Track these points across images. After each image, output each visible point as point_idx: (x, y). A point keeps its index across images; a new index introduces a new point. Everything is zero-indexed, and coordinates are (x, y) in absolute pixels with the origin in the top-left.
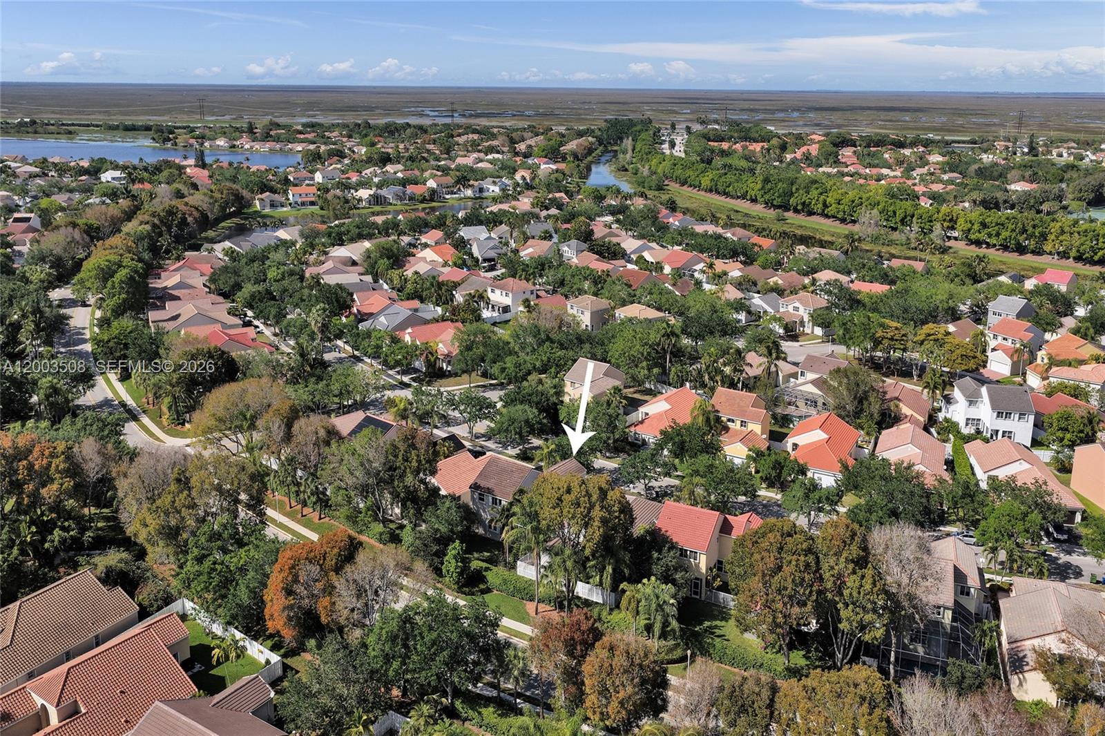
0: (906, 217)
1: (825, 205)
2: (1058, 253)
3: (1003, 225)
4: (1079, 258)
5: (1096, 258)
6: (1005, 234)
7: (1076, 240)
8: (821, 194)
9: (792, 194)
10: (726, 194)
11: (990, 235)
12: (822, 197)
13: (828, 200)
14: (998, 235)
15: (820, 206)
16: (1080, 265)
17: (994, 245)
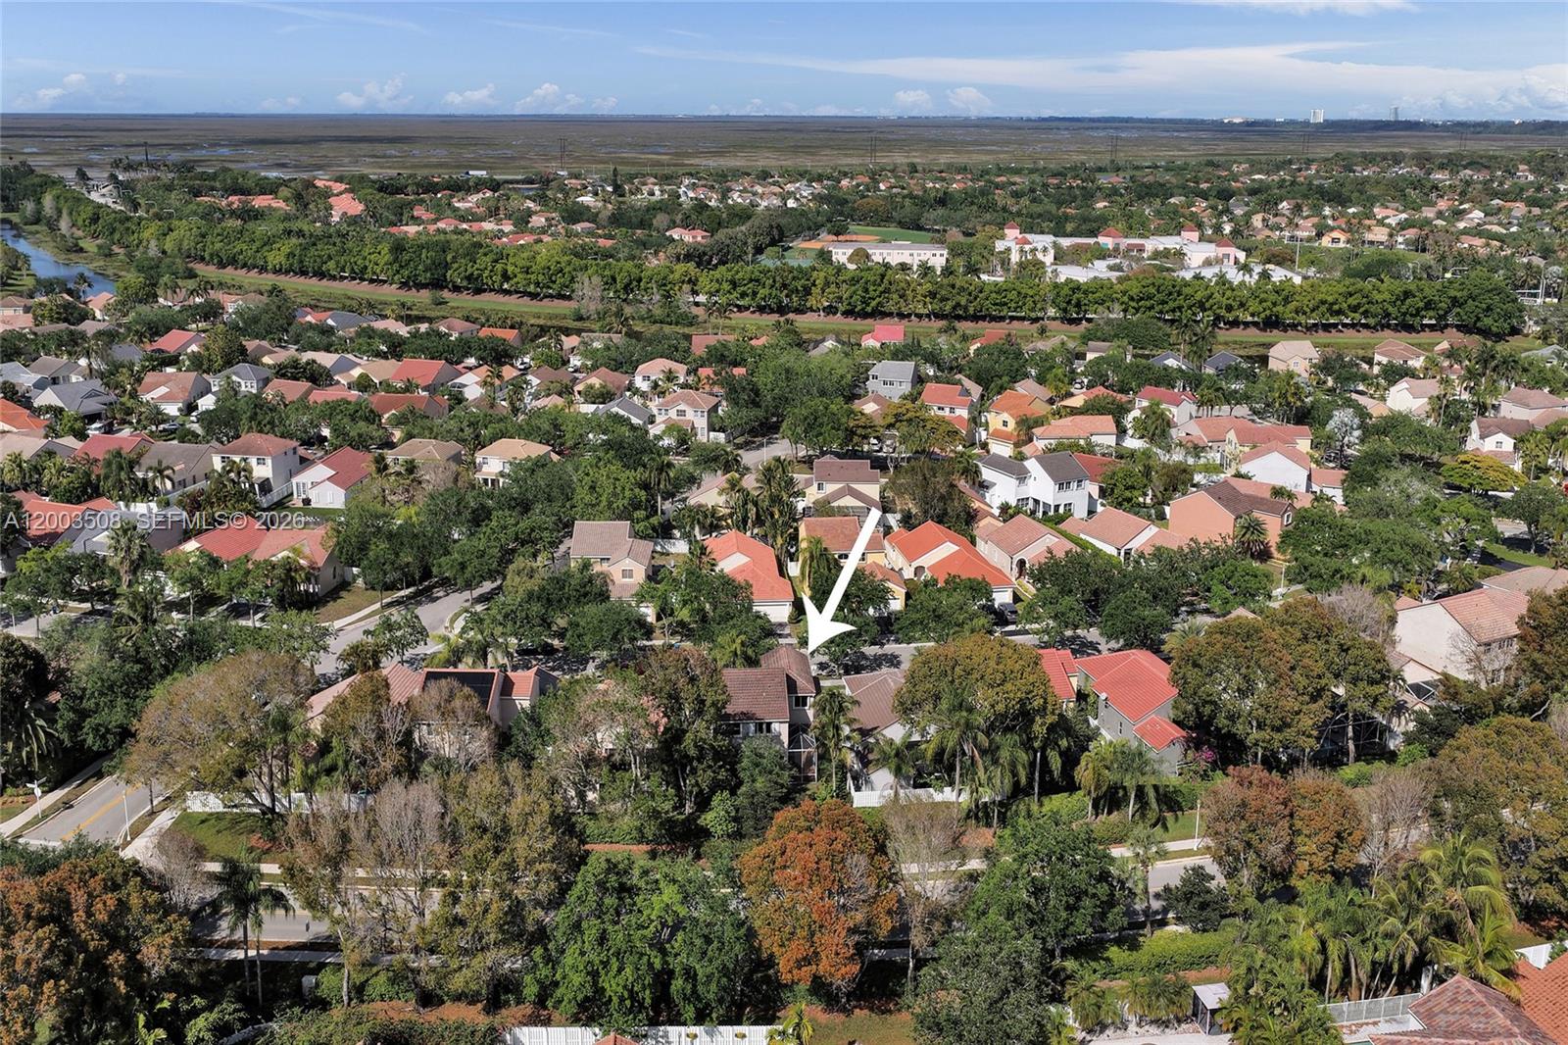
0: (631, 281)
1: (506, 277)
2: (824, 309)
3: (757, 281)
4: (847, 313)
5: (869, 309)
6: (762, 292)
7: (845, 291)
8: (496, 261)
9: (447, 266)
10: (321, 275)
11: (743, 295)
12: (499, 266)
13: (510, 269)
14: (755, 294)
15: (497, 278)
16: (850, 320)
17: (747, 308)
